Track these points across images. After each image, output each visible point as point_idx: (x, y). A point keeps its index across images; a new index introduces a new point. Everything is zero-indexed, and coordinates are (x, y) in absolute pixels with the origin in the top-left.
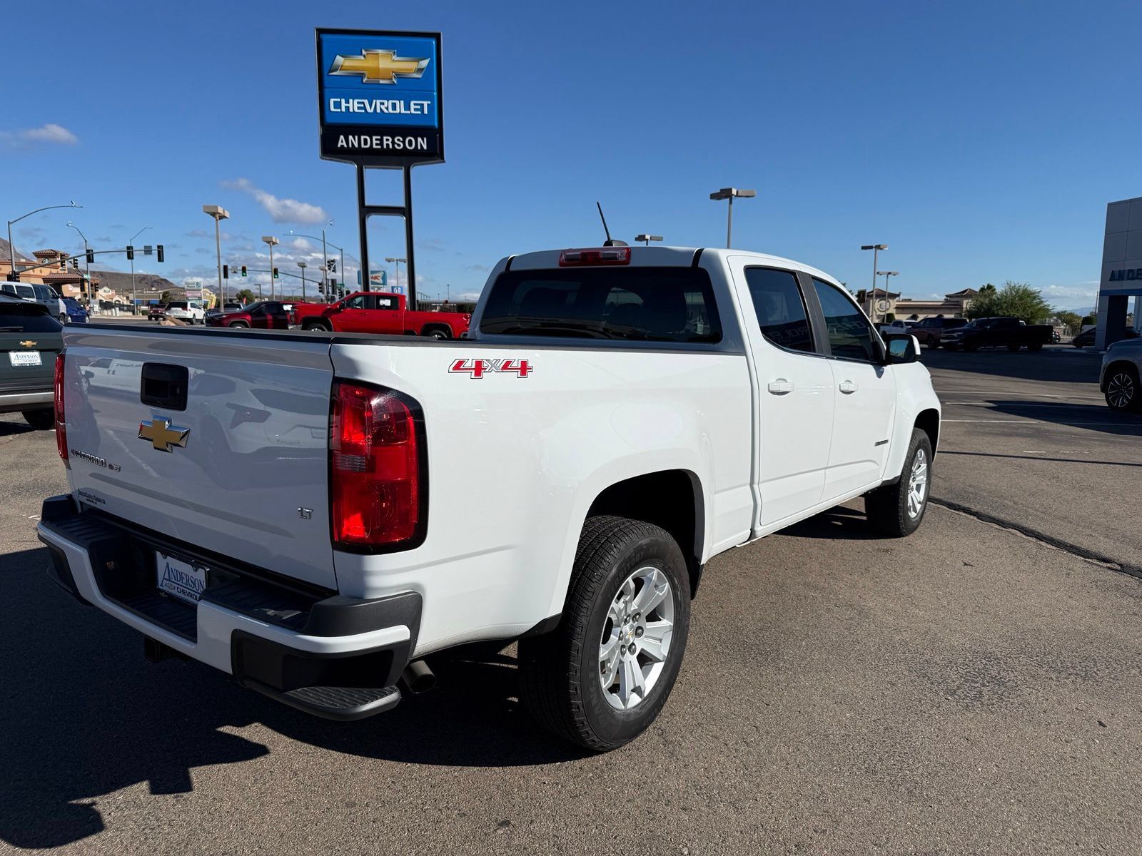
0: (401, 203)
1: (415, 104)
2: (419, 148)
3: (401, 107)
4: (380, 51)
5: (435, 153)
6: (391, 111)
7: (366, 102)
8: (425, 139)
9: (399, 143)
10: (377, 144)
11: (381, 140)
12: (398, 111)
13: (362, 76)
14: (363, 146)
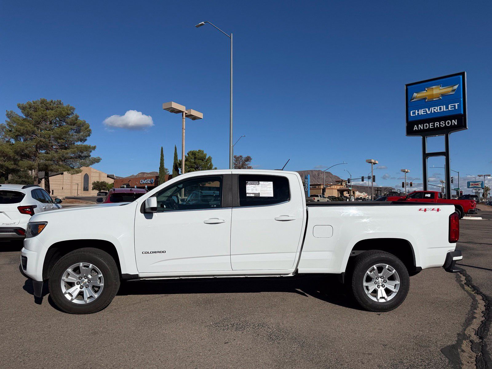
0: (444, 150)
1: (451, 106)
2: (453, 124)
3: (444, 108)
4: (434, 87)
5: (462, 125)
6: (439, 111)
7: (427, 109)
8: (456, 120)
9: (443, 124)
10: (432, 126)
11: (434, 124)
12: (442, 110)
13: (425, 99)
14: (425, 128)
